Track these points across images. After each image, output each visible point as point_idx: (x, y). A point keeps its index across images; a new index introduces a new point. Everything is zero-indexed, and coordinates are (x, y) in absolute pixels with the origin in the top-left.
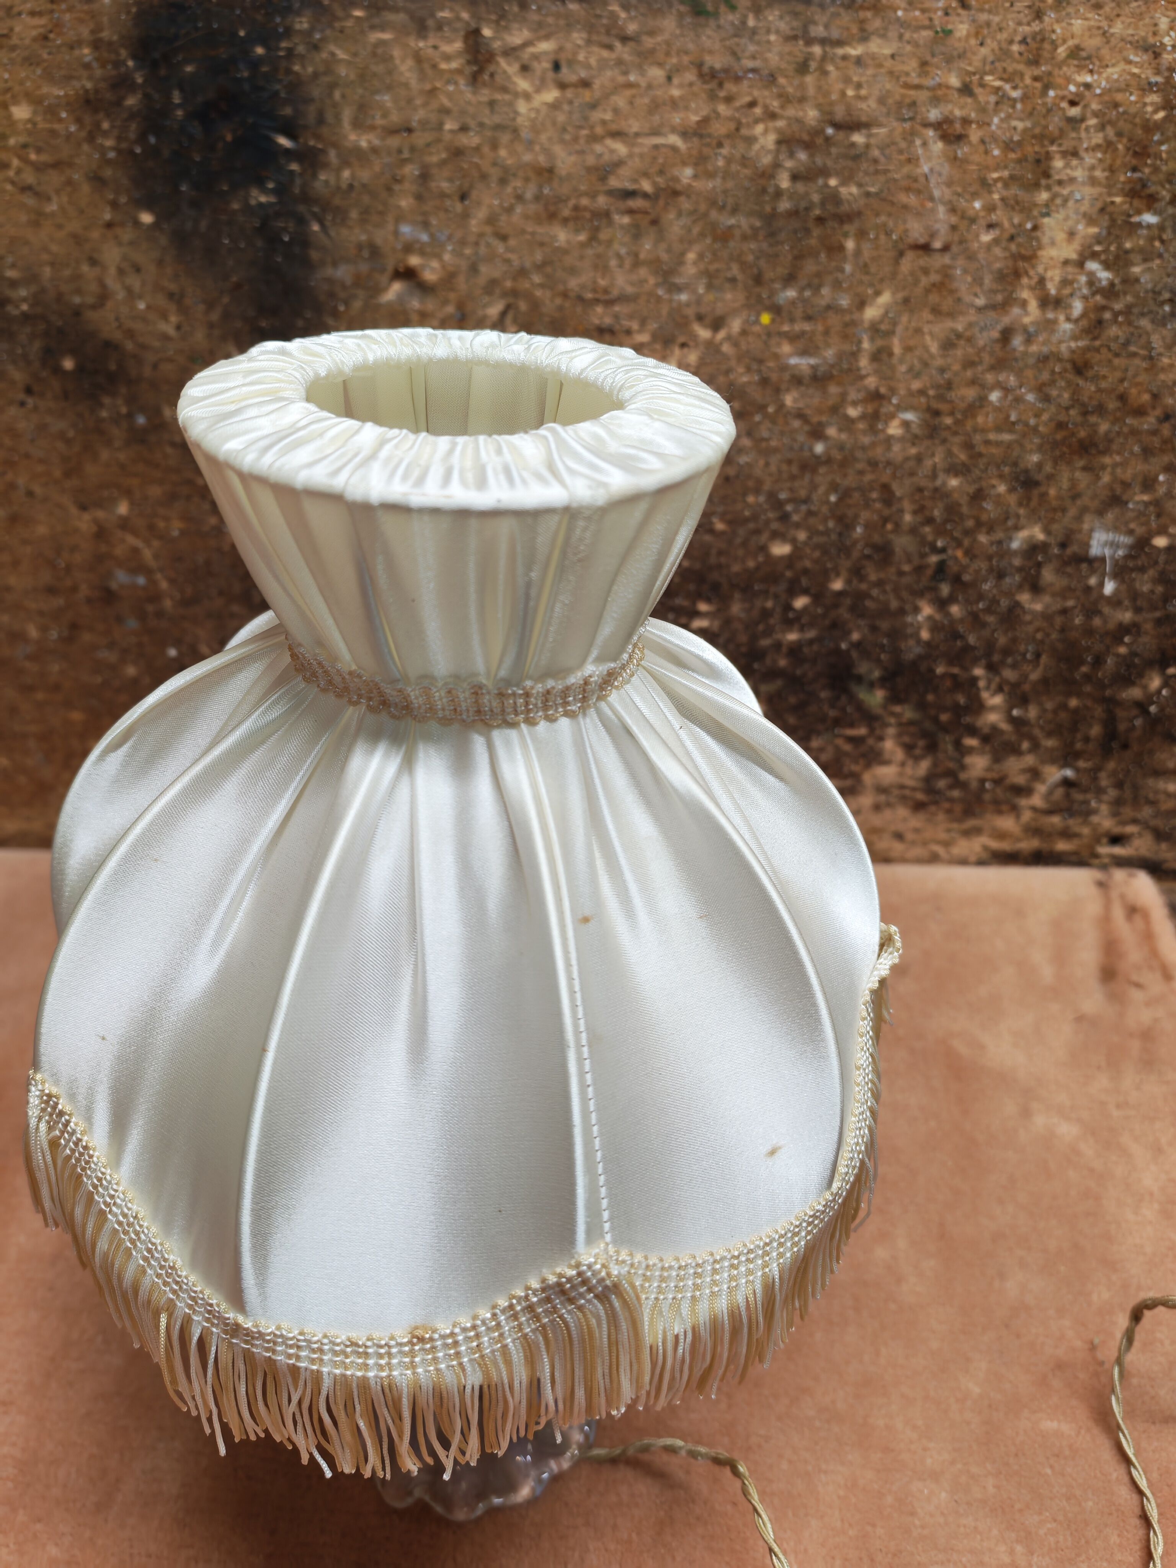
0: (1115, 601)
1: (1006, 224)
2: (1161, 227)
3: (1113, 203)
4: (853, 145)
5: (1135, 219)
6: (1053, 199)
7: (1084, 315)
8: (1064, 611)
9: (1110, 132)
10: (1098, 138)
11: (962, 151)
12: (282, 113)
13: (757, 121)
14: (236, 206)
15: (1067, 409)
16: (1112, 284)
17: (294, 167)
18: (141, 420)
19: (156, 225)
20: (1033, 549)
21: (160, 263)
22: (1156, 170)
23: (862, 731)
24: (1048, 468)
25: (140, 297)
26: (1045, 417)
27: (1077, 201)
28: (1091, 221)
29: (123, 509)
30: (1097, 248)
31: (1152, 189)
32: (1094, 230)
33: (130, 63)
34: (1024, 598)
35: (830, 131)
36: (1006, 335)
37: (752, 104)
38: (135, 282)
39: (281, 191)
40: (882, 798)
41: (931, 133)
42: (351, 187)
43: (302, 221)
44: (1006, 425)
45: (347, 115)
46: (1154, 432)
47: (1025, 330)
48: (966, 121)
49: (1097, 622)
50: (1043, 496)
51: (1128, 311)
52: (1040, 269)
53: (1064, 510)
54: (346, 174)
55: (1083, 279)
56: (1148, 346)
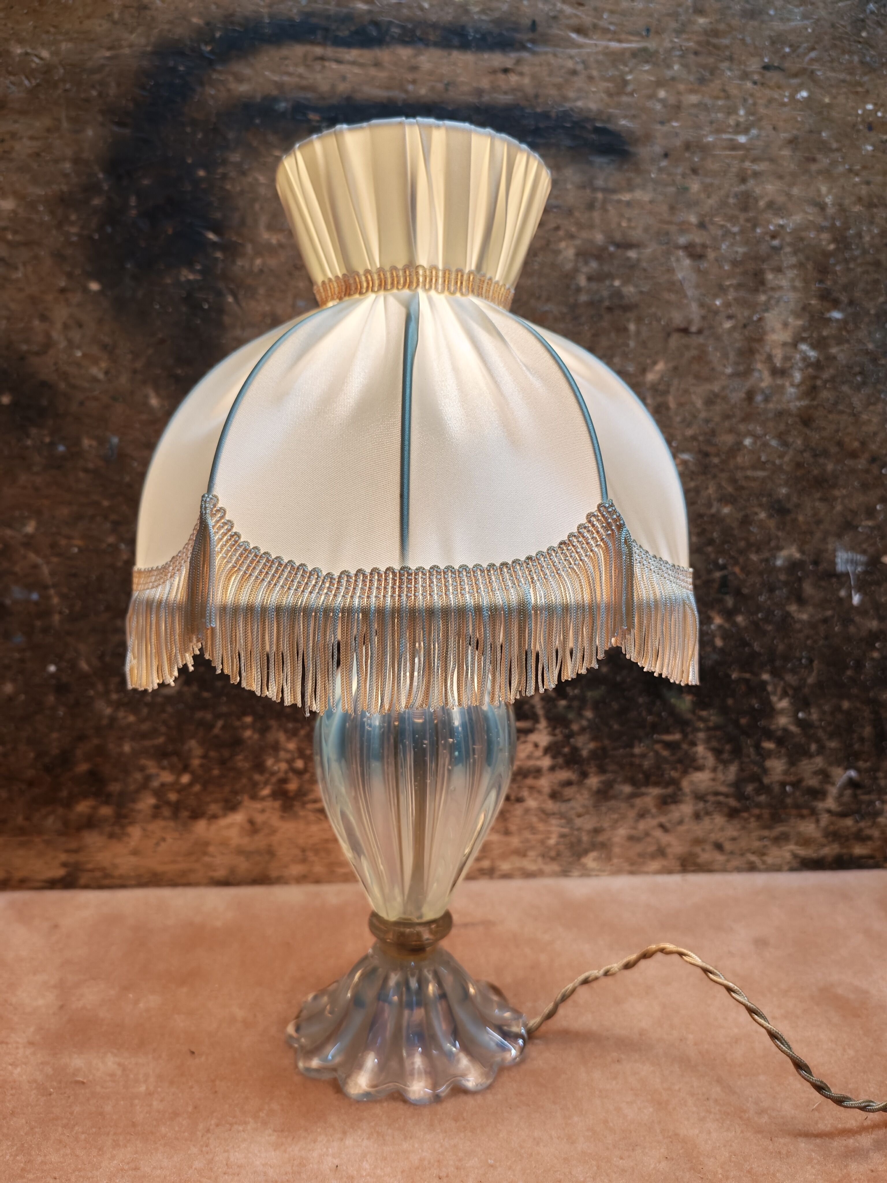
0: (861, 610)
1: (739, 316)
2: (845, 322)
3: (810, 304)
4: (628, 259)
5: (828, 315)
6: (770, 298)
7: (802, 383)
8: (825, 621)
9: (801, 257)
10: (793, 260)
11: (704, 265)
12: (213, 217)
13: (561, 240)
14: (168, 281)
15: (802, 452)
16: (818, 361)
17: (219, 255)
18: (61, 448)
19: (101, 292)
20: (793, 566)
21: (100, 321)
22: (835, 282)
23: (677, 737)
24: (795, 499)
25: (79, 347)
26: (787, 459)
27: (785, 302)
28: (798, 316)
29: (30, 528)
30: (805, 335)
31: (835, 295)
32: (800, 323)
33: (101, 176)
34: (793, 608)
35: (612, 249)
36: (750, 396)
37: (557, 228)
38: (76, 335)
39: (206, 272)
40: (701, 805)
41: (681, 253)
42: (261, 271)
43: (219, 294)
44: (758, 465)
45: (263, 220)
46: (867, 471)
47: (763, 391)
48: (704, 246)
49: (852, 629)
50: (795, 520)
51: (833, 379)
52: (767, 348)
53: (812, 533)
54: (258, 262)
55: (798, 356)
56: (851, 405)
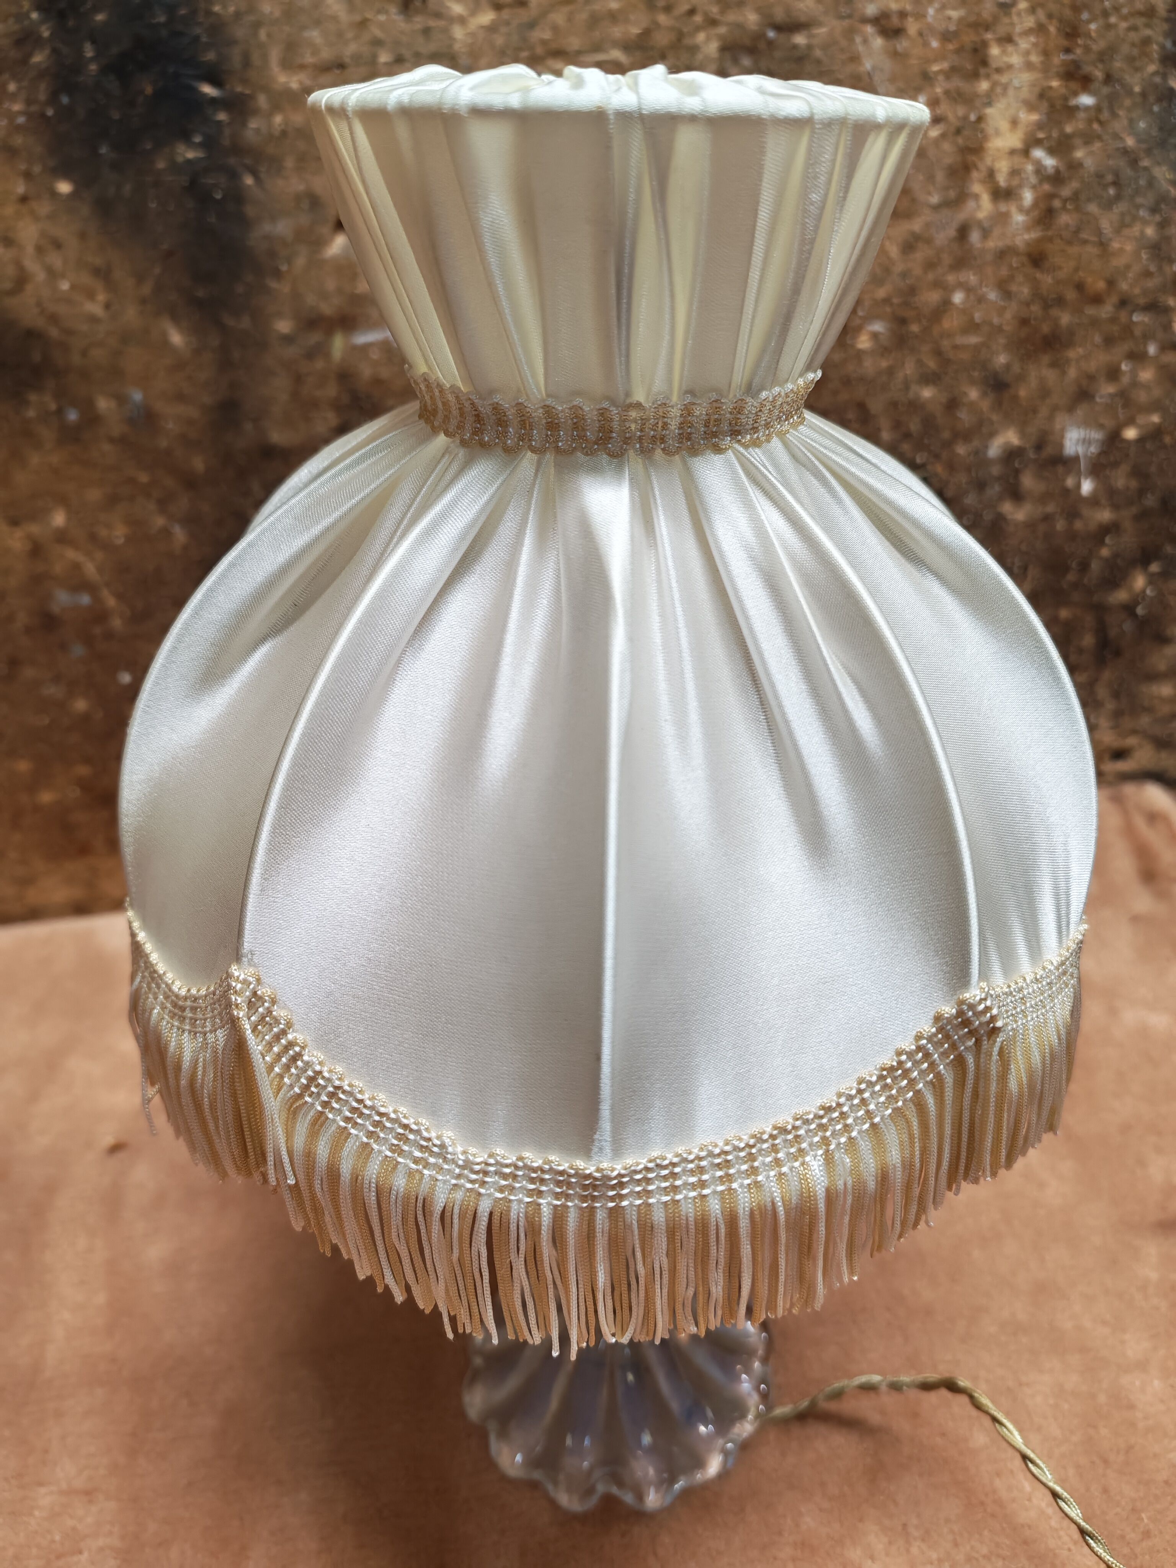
0: (1093, 501)
1: (950, 116)
2: (1098, 108)
3: (1050, 88)
4: (795, 47)
5: (1073, 102)
6: (994, 85)
7: (1034, 206)
8: (1047, 518)
9: (1041, 15)
10: (1029, 22)
11: (902, 45)
12: (205, 59)
13: (698, 29)
14: (161, 165)
15: (1028, 304)
16: (1057, 171)
17: (222, 116)
18: (72, 416)
19: (74, 195)
20: (1011, 455)
21: (82, 236)
22: (1087, 49)
24: (1016, 368)
25: (63, 276)
26: (1008, 315)
27: (1016, 88)
28: (1031, 107)
29: (59, 519)
30: (1041, 135)
31: (1087, 69)
32: (1034, 117)
33: (34, 15)
34: (1007, 508)
35: (771, 34)
36: (963, 232)
37: (692, 12)
38: (55, 260)
39: (209, 144)
41: (869, 29)
42: (284, 133)
43: (234, 175)
44: (972, 327)
45: (275, 55)
46: (1113, 320)
47: (979, 223)
48: (903, 15)
49: (1078, 525)
50: (1015, 398)
51: (1075, 197)
52: (988, 161)
53: (1035, 411)
54: (278, 119)
55: (1030, 168)
56: (1099, 232)
